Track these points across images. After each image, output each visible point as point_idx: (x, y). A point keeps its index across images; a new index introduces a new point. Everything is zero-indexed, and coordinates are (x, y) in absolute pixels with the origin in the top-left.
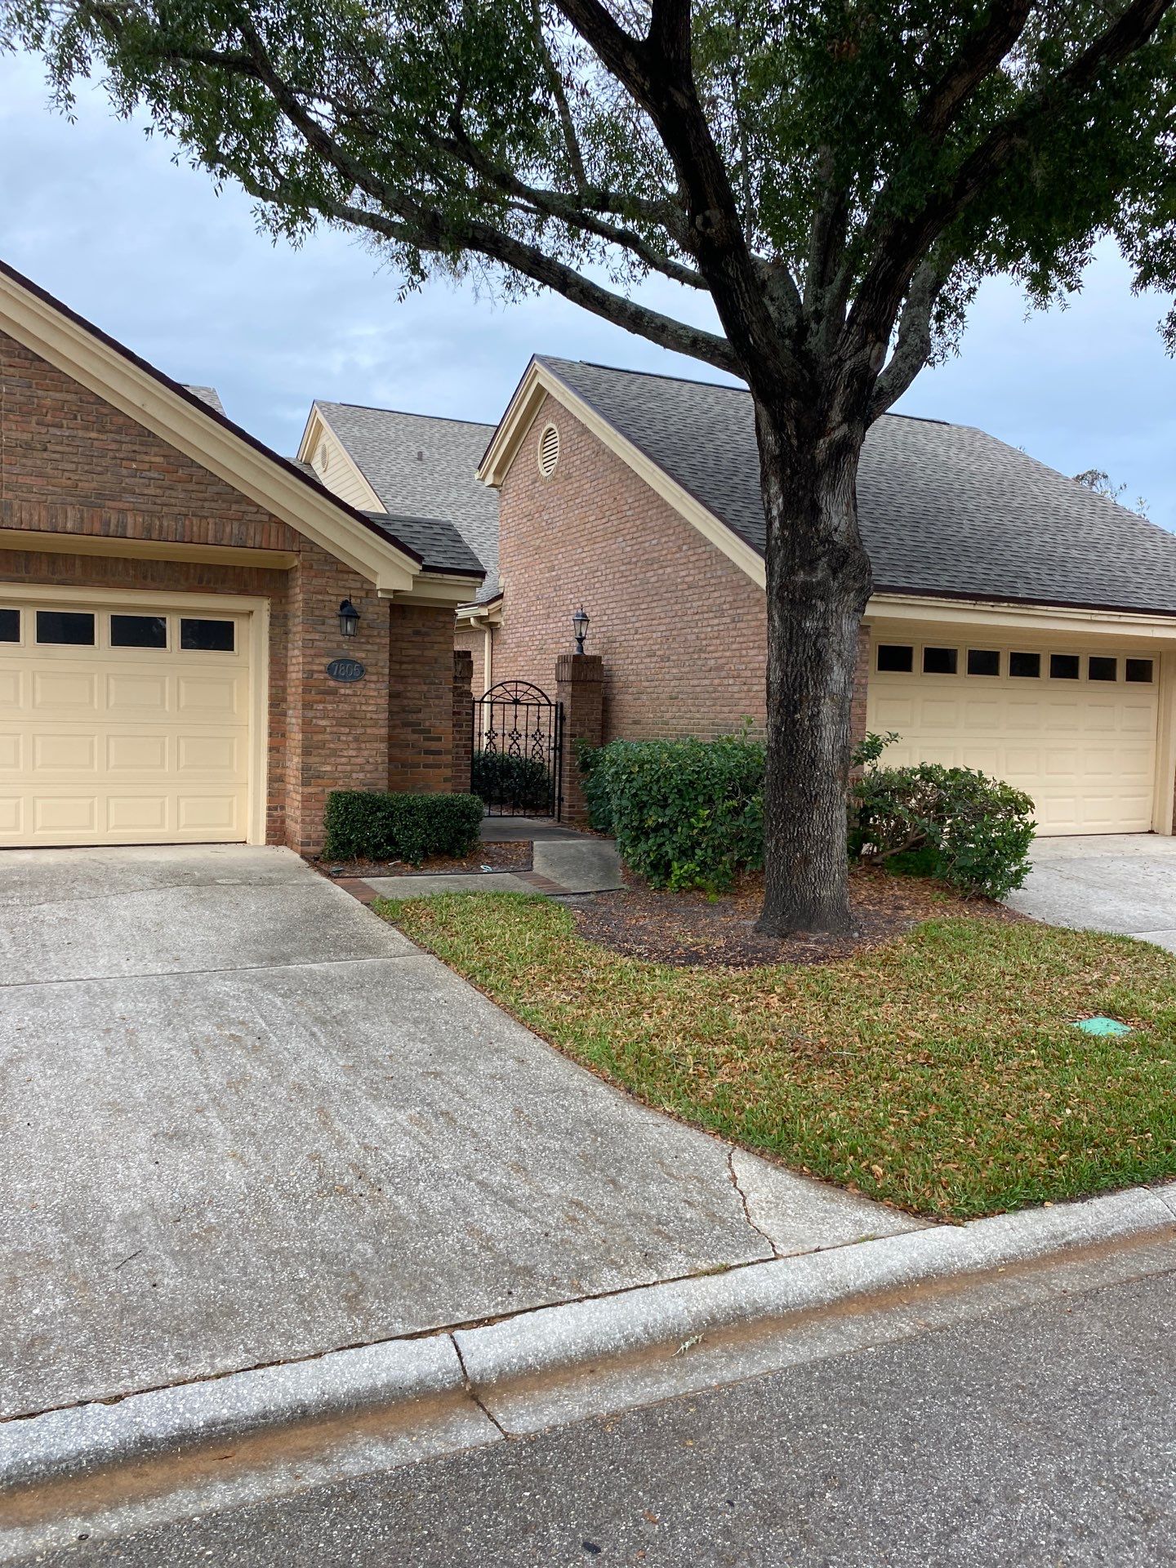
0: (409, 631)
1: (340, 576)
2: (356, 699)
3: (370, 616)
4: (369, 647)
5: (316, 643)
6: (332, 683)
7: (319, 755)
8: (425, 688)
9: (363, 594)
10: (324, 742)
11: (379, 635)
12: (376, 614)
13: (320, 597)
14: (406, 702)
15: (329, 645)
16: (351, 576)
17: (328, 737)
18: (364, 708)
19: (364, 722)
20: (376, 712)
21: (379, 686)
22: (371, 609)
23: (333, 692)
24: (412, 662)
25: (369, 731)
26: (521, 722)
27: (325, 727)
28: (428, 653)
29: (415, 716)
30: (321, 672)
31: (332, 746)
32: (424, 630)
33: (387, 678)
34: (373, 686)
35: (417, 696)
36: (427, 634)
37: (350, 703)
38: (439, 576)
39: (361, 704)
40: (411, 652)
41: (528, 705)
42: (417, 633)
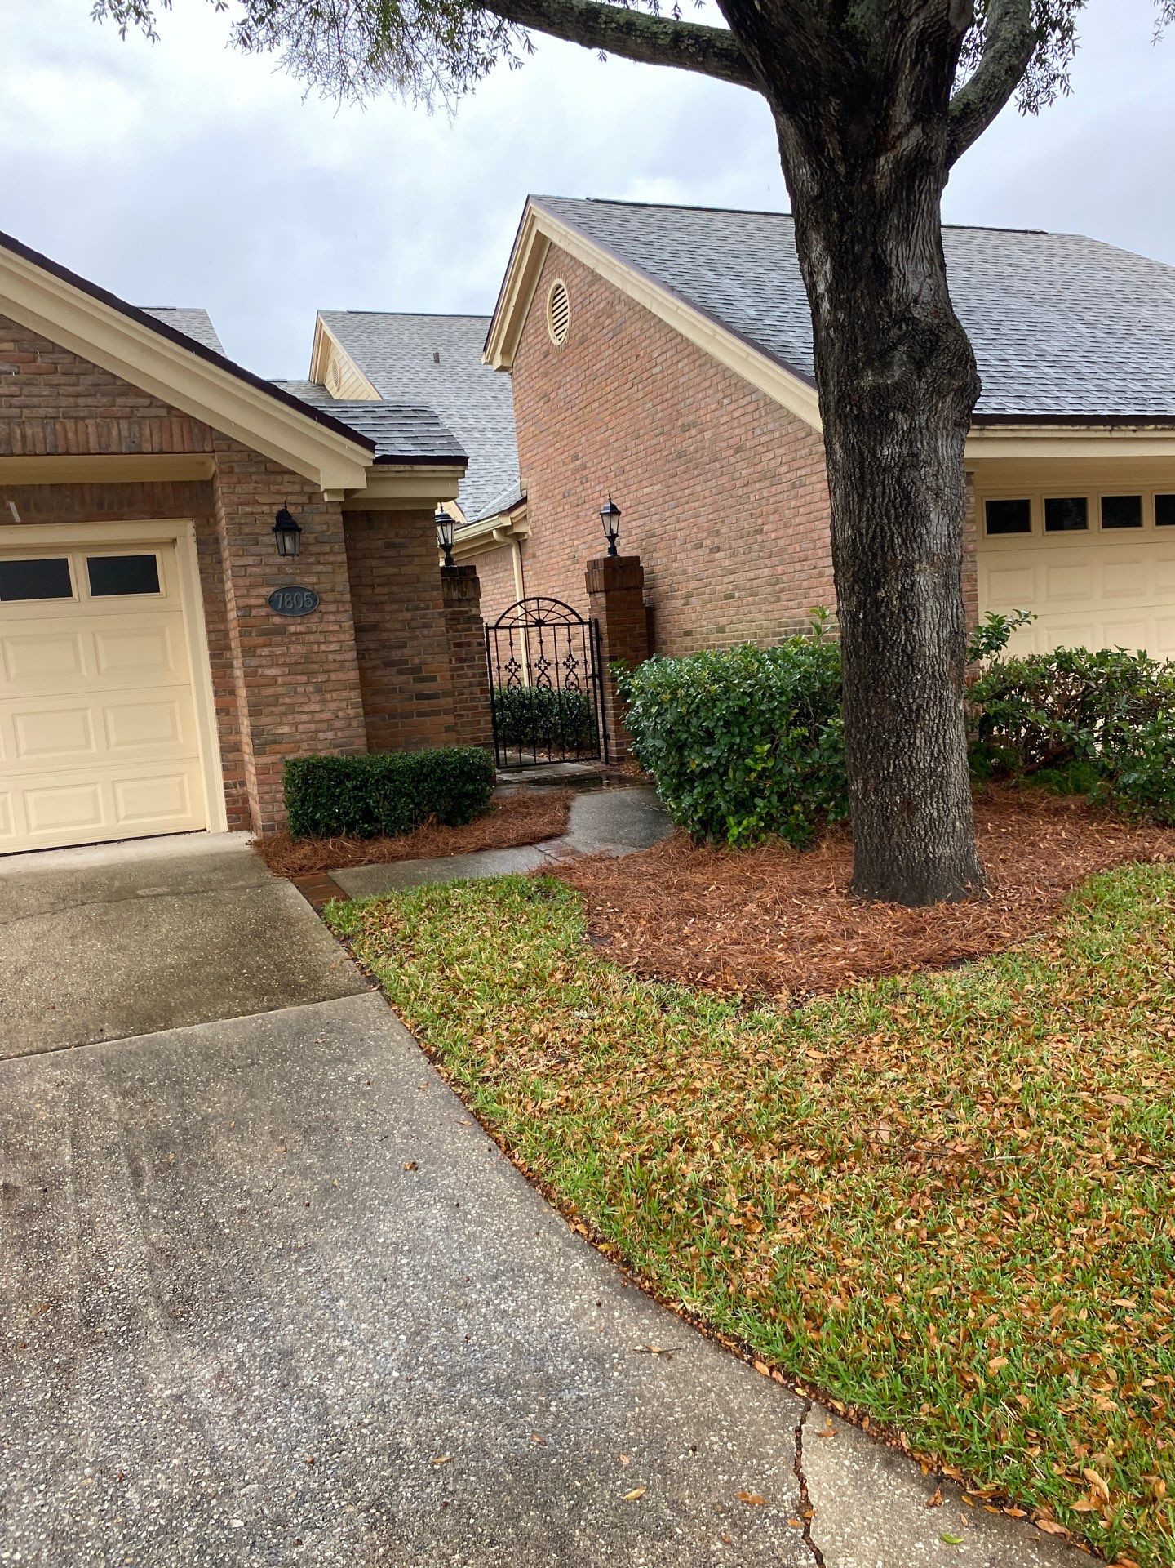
0: (380, 543)
1: (272, 478)
2: (312, 638)
3: (318, 528)
4: (320, 568)
5: (249, 570)
6: (277, 620)
7: (272, 714)
8: (408, 615)
9: (304, 499)
10: (277, 697)
11: (331, 552)
12: (324, 525)
13: (248, 509)
14: (385, 636)
15: (268, 570)
16: (286, 477)
17: (281, 690)
18: (323, 647)
19: (326, 666)
20: (340, 652)
21: (339, 617)
22: (317, 518)
23: (281, 631)
24: (388, 583)
25: (333, 676)
26: (549, 648)
27: (275, 677)
28: (405, 570)
29: (399, 653)
30: (260, 606)
31: (287, 700)
32: (398, 540)
33: (348, 606)
34: (331, 618)
35: (398, 626)
36: (402, 546)
37: (304, 643)
38: (407, 467)
39: (319, 643)
40: (384, 571)
41: (554, 625)
42: (390, 545)
